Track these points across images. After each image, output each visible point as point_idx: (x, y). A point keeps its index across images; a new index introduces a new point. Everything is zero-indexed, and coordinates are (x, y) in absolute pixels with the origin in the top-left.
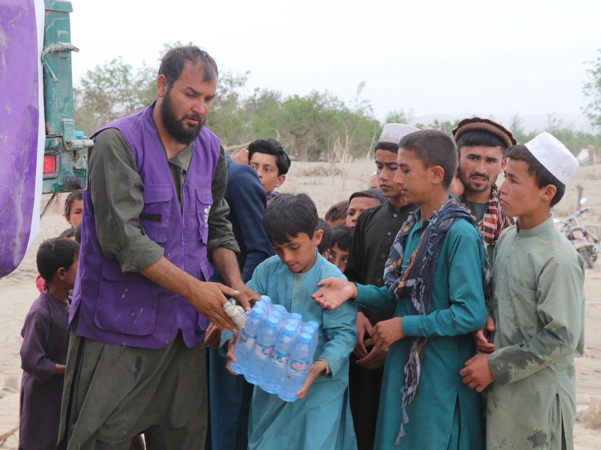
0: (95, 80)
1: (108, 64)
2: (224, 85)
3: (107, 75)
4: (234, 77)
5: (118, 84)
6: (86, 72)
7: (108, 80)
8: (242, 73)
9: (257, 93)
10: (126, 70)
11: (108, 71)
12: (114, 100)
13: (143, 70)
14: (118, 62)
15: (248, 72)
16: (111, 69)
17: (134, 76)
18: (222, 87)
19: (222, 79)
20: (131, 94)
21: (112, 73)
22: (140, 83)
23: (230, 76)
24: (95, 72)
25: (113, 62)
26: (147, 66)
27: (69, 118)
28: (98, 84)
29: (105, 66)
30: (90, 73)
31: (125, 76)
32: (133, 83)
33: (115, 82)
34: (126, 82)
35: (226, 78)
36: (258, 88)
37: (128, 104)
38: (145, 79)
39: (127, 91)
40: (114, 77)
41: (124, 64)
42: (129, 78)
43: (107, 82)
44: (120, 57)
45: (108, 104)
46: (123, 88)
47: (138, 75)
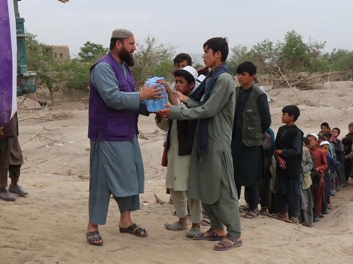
0: (257, 49)
1: (262, 42)
2: (314, 48)
3: (262, 47)
4: (319, 44)
5: (267, 50)
6: (253, 46)
7: (263, 49)
8: (323, 42)
9: (334, 51)
10: (270, 44)
11: (263, 45)
12: (265, 57)
13: (278, 44)
14: (267, 41)
15: (325, 42)
16: (264, 44)
17: (274, 46)
18: (313, 49)
19: (313, 46)
20: (273, 55)
21: (264, 46)
22: (277, 50)
23: (317, 44)
24: (257, 46)
25: (265, 41)
26: (280, 42)
27: (24, 64)
28: (259, 51)
29: (261, 43)
30: (255, 46)
31: (270, 47)
32: (274, 50)
33: (266, 49)
34: (270, 49)
35: (315, 45)
36: (335, 49)
37: (272, 59)
38: (279, 47)
39: (271, 53)
40: (265, 47)
41: (270, 41)
42: (272, 48)
43: (262, 50)
44: (268, 39)
45: (263, 59)
46: (269, 52)
47: (276, 46)
